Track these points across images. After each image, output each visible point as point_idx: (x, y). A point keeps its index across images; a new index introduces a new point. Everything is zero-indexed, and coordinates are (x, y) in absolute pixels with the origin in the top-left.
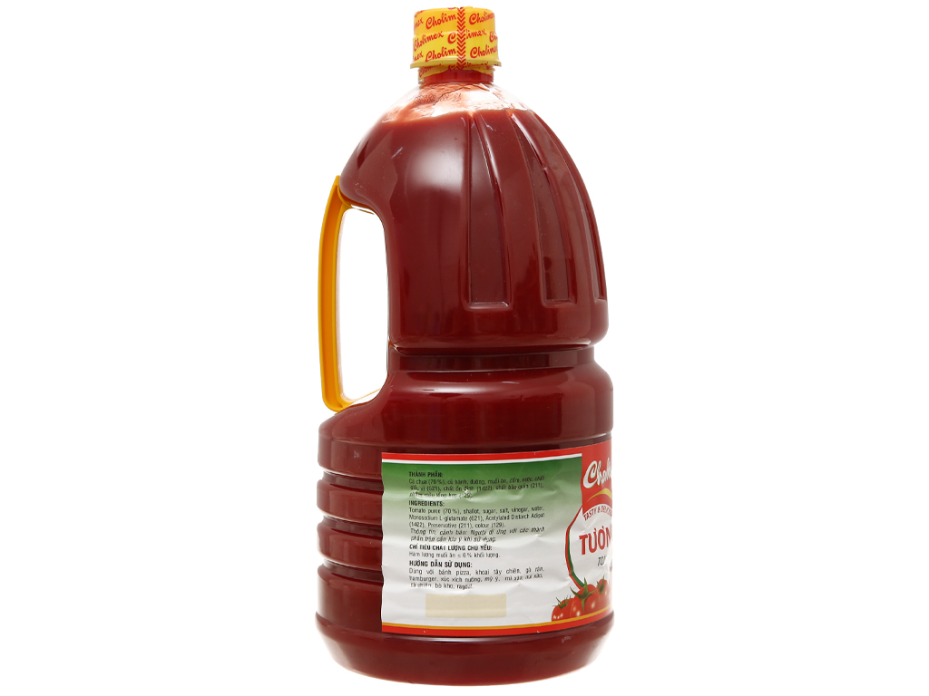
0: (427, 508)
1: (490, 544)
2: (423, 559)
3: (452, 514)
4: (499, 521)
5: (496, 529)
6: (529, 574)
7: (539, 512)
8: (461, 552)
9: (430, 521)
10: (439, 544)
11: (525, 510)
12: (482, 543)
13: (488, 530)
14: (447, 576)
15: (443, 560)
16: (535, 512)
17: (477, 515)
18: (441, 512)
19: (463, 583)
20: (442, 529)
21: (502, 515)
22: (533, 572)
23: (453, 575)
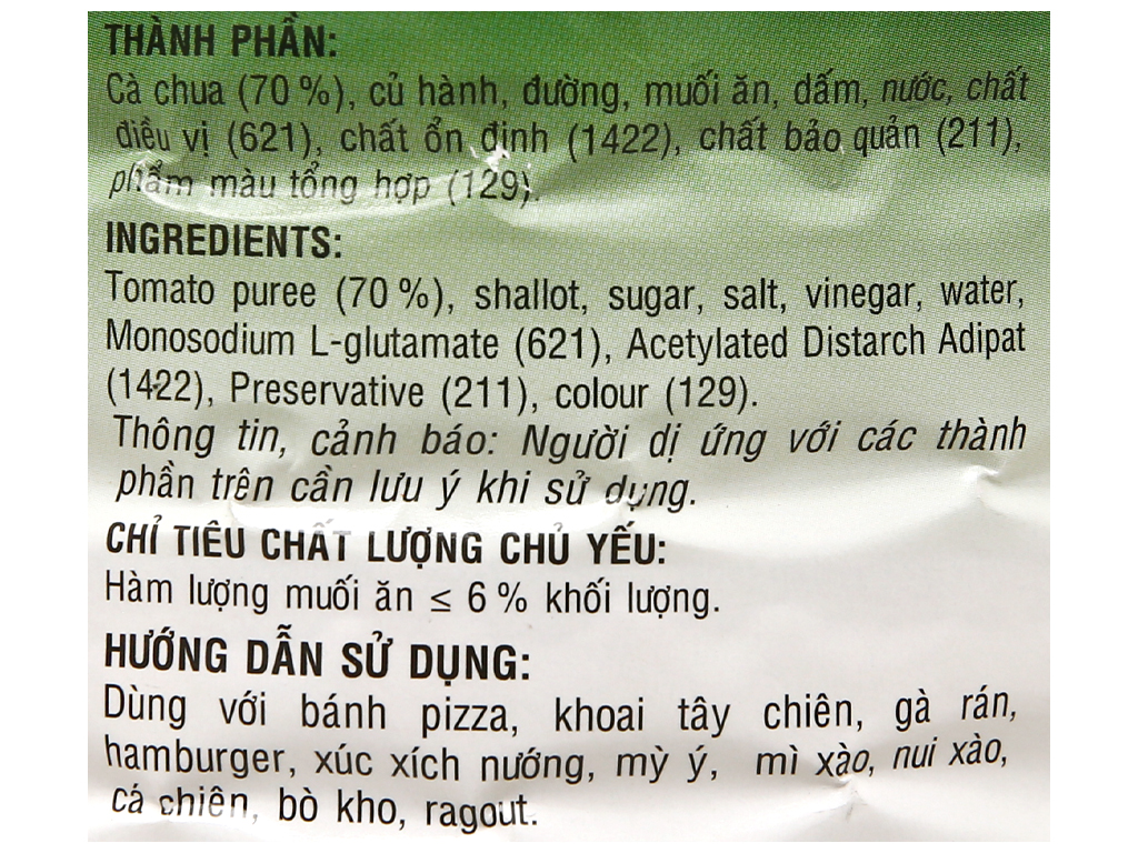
0: (224, 271)
1: (651, 521)
2: (192, 622)
3: (400, 317)
4: (718, 367)
5: (694, 425)
6: (918, 735)
7: (994, 317)
8: (456, 575)
9: (242, 361)
10: (301, 518)
11: (896, 295)
12: (596, 515)
13: (639, 426)
14: (355, 738)
15: (332, 631)
16: (961, 317)
17: (569, 320)
18: (325, 298)
19: (469, 789)
20: (328, 415)
21: (736, 322)
22: (948, 723)
23: (402, 731)
